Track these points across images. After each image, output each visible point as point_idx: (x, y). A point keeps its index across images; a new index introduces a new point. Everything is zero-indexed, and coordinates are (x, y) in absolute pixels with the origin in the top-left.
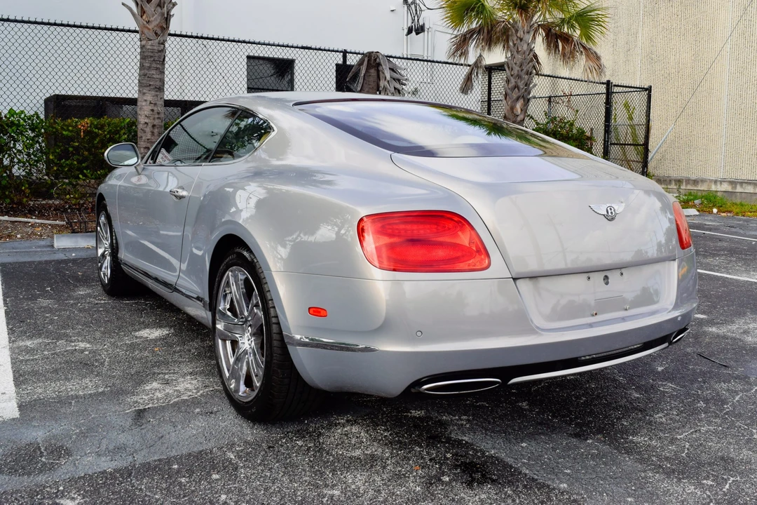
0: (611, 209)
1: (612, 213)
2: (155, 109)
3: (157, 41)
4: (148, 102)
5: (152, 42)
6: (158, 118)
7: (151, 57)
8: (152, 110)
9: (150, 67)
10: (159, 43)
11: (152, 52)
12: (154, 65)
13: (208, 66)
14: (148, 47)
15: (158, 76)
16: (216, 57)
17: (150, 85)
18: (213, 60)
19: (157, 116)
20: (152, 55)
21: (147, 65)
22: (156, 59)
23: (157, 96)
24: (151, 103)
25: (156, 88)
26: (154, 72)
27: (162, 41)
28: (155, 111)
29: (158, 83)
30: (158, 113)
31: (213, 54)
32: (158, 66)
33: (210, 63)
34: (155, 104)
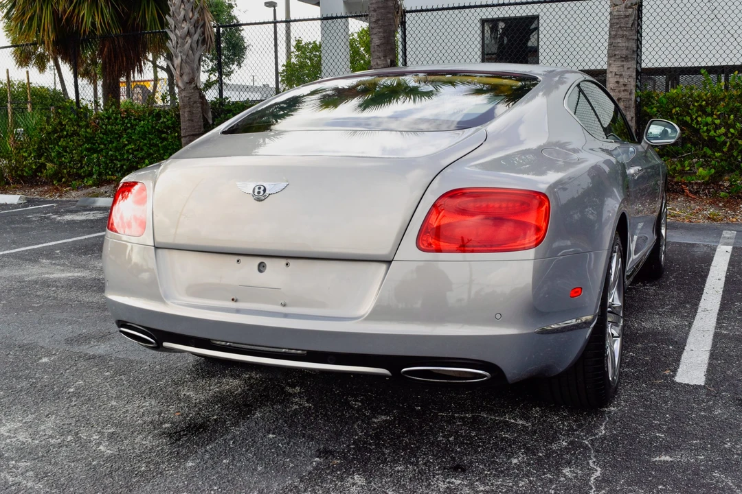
0: (259, 188)
1: (259, 193)
2: (621, 80)
3: (624, 5)
4: (614, 74)
5: (618, 7)
6: (624, 91)
7: (617, 23)
8: (617, 82)
9: (616, 35)
10: (626, 8)
11: (618, 19)
12: (620, 32)
13: (712, 24)
14: (615, 13)
15: (624, 44)
16: (722, 12)
17: (615, 55)
18: (719, 16)
19: (623, 88)
20: (617, 21)
21: (613, 33)
22: (623, 25)
23: (623, 66)
24: (616, 74)
25: (621, 57)
26: (619, 40)
27: (629, 5)
28: (621, 83)
29: (625, 52)
30: (625, 85)
31: (719, 8)
32: (625, 33)
33: (716, 20)
34: (621, 75)
